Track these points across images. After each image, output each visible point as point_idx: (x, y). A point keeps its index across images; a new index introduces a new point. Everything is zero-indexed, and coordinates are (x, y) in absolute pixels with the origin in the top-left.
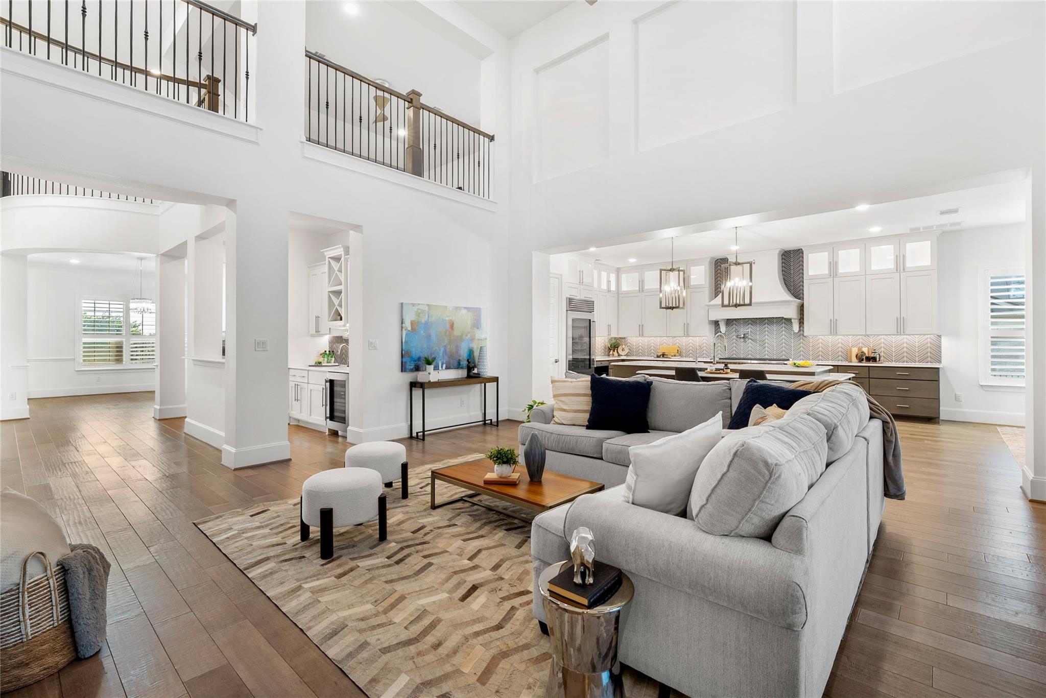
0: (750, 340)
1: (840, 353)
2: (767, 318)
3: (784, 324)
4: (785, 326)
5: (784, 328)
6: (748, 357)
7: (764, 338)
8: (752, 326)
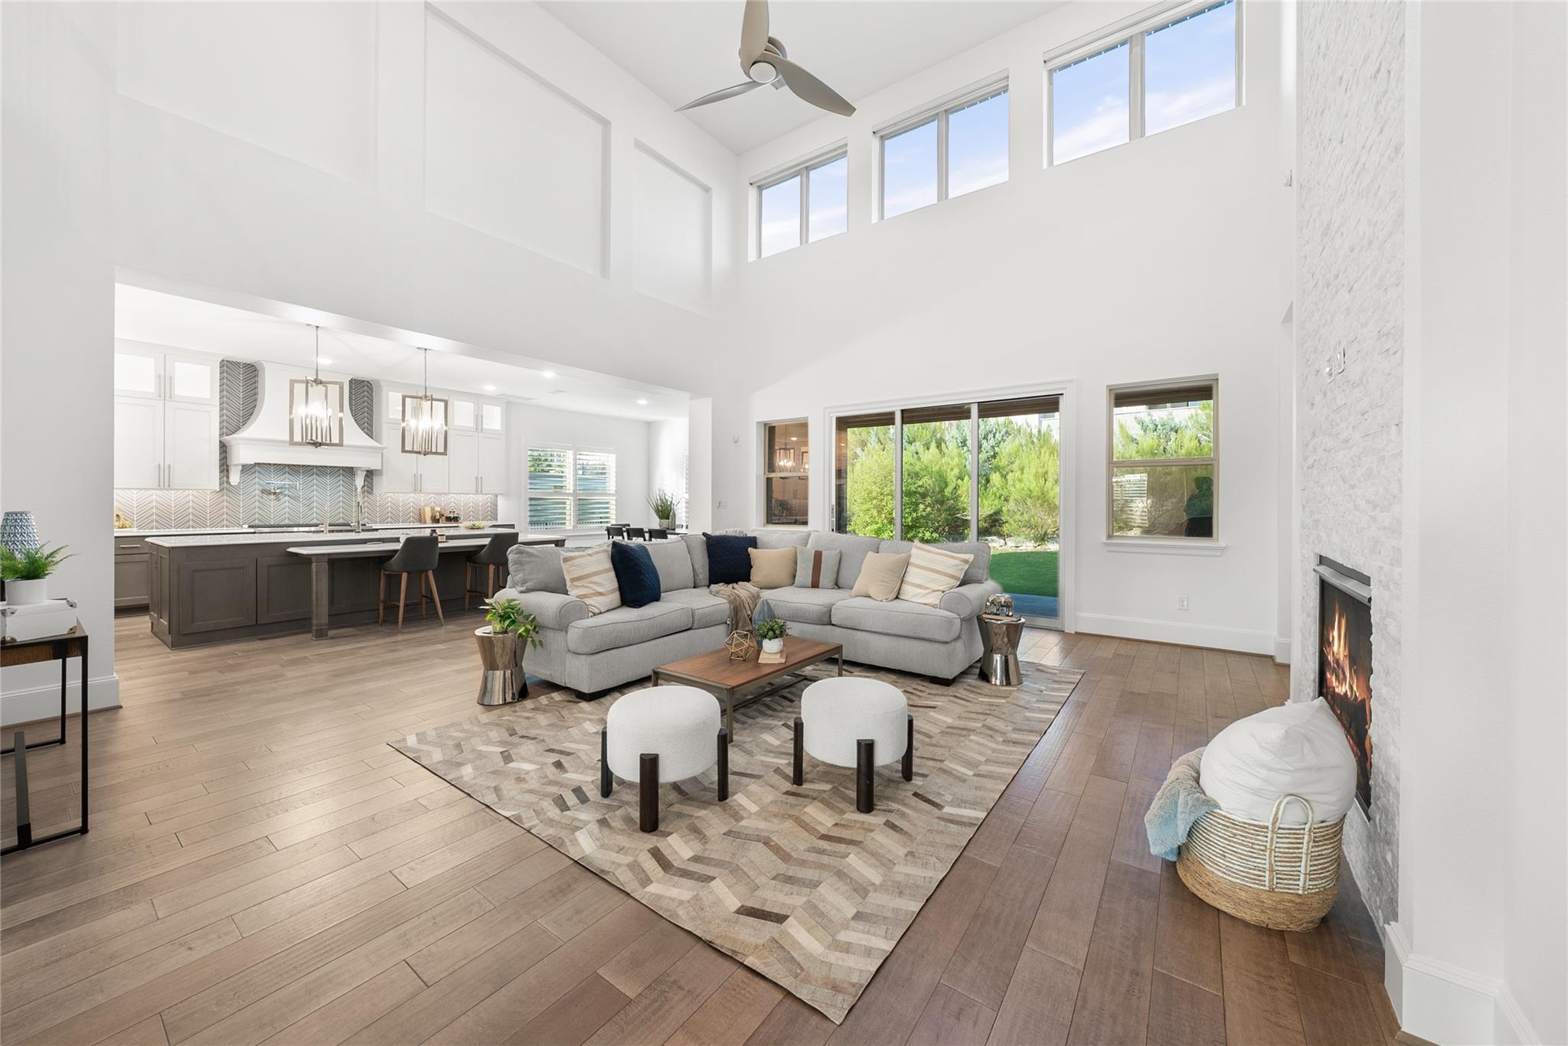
0: (287, 498)
1: (412, 514)
2: (316, 466)
3: (341, 477)
4: (345, 479)
5: (341, 482)
6: (312, 522)
7: (311, 495)
8: (290, 477)
